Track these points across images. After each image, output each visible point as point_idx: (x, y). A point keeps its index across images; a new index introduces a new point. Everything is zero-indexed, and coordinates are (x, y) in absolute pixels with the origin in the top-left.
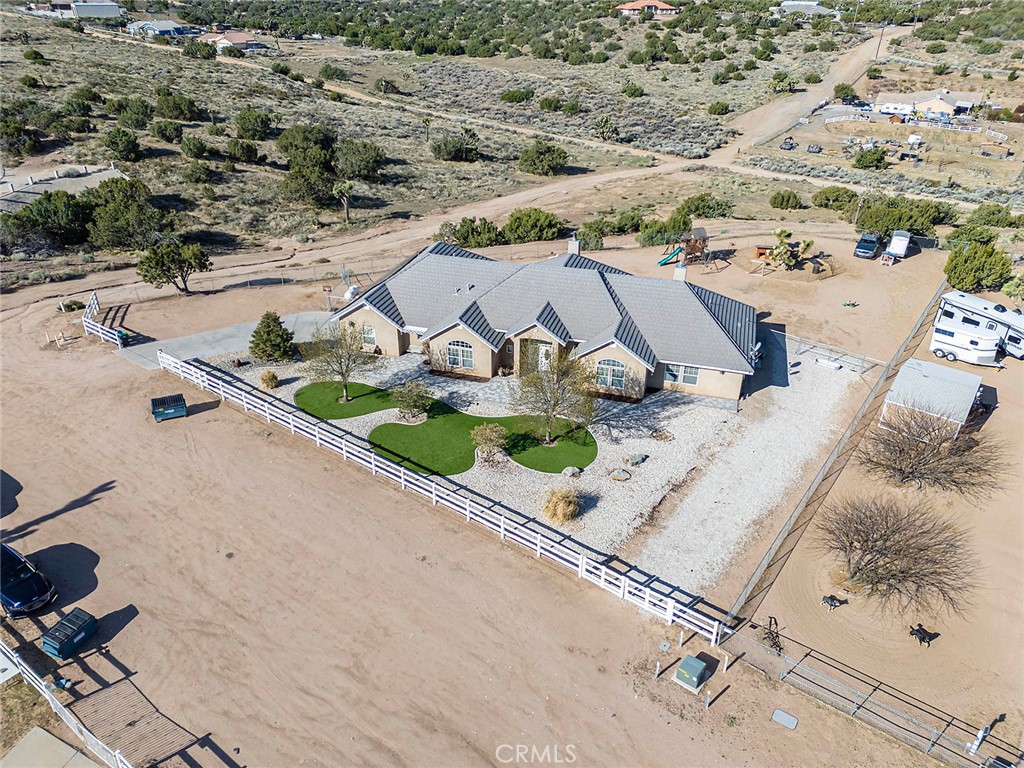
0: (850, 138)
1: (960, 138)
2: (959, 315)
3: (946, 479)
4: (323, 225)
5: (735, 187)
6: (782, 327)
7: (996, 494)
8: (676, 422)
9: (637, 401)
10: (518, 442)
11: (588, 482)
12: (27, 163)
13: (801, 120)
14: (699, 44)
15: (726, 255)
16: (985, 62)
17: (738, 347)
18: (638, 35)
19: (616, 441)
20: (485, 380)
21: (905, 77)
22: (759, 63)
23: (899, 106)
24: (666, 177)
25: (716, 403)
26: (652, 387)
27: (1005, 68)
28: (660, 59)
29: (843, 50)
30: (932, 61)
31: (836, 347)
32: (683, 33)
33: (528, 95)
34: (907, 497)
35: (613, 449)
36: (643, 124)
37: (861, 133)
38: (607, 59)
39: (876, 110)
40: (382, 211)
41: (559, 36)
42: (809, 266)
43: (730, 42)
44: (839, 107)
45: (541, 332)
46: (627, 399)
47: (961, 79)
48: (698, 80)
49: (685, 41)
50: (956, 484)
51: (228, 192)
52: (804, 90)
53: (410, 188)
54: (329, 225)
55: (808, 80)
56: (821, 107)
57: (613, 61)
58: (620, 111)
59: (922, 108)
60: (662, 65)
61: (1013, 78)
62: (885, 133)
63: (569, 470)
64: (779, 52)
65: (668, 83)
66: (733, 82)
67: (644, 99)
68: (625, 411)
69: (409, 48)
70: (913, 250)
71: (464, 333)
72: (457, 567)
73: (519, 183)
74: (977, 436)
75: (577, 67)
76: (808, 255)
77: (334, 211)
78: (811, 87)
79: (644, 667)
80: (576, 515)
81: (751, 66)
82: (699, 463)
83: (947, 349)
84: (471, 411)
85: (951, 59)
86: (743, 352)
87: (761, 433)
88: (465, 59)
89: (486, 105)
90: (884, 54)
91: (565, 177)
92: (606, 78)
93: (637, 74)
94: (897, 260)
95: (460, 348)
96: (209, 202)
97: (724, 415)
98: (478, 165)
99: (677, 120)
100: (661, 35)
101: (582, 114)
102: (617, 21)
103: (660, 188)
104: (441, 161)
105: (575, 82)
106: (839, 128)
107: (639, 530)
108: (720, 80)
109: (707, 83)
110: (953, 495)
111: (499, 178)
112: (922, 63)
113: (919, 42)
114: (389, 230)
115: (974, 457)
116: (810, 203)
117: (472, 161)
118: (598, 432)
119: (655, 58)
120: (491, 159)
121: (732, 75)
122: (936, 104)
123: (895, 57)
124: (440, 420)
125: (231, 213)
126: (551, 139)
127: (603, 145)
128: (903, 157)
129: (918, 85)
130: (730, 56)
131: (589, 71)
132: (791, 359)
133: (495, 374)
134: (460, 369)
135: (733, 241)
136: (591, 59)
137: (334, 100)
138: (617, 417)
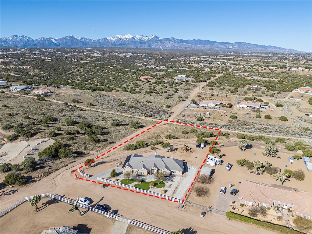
0: (195, 113)
1: (217, 112)
2: (210, 159)
3: (208, 183)
4: (98, 147)
5: (175, 128)
6: (186, 163)
7: (214, 184)
8: (175, 179)
9: (169, 177)
10: (155, 185)
11: (166, 188)
12: (30, 139)
13: (185, 109)
14: (161, 89)
15: (176, 149)
16: (221, 92)
17: (181, 167)
18: (147, 86)
19: (168, 183)
20: (147, 176)
21: (205, 96)
22: (175, 94)
23: (205, 105)
24: (161, 126)
25: (179, 176)
26: (171, 174)
27: (225, 94)
28: (153, 93)
29: (192, 90)
30: (210, 92)
31: (194, 165)
32: (157, 86)
33: (124, 104)
34: (203, 185)
35: (168, 184)
36: (152, 111)
37: (198, 112)
38: (140, 92)
39: (200, 105)
40: (108, 142)
41: (127, 86)
42: (189, 150)
43: (168, 88)
44: (193, 105)
45: (155, 168)
46: (167, 177)
47: (217, 97)
48: (162, 98)
49: (158, 88)
50: (209, 183)
51: (76, 142)
52: (185, 100)
53: (110, 135)
54: (99, 147)
55: (186, 98)
56: (189, 105)
57: (142, 93)
58: (146, 107)
59: (209, 105)
60: (154, 94)
61: (227, 96)
62: (202, 111)
63: (163, 187)
64: (179, 90)
65: (155, 99)
66: (170, 98)
67: (151, 104)
68: (168, 178)
69: (89, 89)
70: (205, 146)
71: (143, 169)
72: (153, 201)
73: (132, 131)
74: (212, 177)
75: (134, 94)
76: (189, 148)
77: (99, 143)
78: (186, 100)
79: (177, 207)
80: (165, 193)
81: (173, 95)
82: (179, 184)
83: (209, 164)
84: (146, 181)
85: (215, 92)
86: (182, 168)
87: (186, 179)
88: (104, 92)
89: (115, 108)
90: (201, 91)
91: (140, 128)
92: (142, 97)
93: (149, 97)
94: (202, 148)
95: (142, 172)
96: (73, 144)
97: (181, 177)
98: (121, 127)
99: (160, 110)
100: (152, 86)
101: (138, 109)
102: (141, 82)
103: (160, 130)
104: (113, 127)
105: (134, 99)
106: (193, 110)
107: (173, 194)
108: (167, 98)
109: (164, 99)
110: (209, 184)
111: (127, 130)
112: (209, 93)
113: (208, 87)
114: (111, 147)
115: (212, 179)
116: (189, 132)
117: (120, 126)
118: (165, 182)
119: (151, 92)
120: (123, 125)
121: (169, 97)
122: (211, 104)
123: (203, 92)
124: (143, 183)
125: (79, 146)
126: (134, 118)
127: (145, 118)
128: (206, 118)
129: (208, 98)
130: (168, 92)
131: (137, 96)
132: (188, 168)
133: (148, 175)
134: (142, 175)
135: (177, 146)
136: (136, 92)
137: (81, 110)
138: (167, 179)
